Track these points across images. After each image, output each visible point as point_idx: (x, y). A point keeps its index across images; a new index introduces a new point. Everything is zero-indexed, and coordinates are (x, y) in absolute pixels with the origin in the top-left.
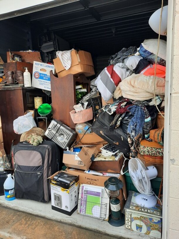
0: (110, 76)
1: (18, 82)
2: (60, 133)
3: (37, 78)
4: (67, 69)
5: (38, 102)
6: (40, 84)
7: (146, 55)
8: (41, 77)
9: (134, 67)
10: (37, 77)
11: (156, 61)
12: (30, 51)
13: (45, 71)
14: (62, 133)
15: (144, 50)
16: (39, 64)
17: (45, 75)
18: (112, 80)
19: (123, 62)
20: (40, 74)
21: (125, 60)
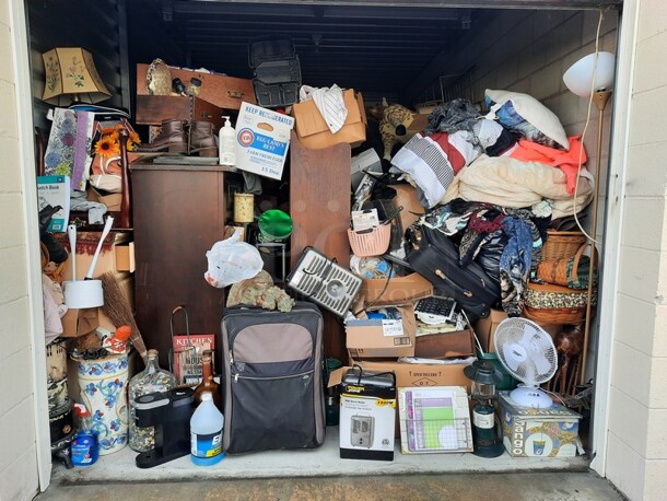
0: (445, 156)
1: (197, 150)
2: (332, 279)
3: (245, 145)
4: (334, 132)
5: (245, 206)
6: (252, 160)
7: (514, 121)
8: (257, 142)
9: (493, 142)
10: (246, 141)
11: (530, 135)
12: (203, 70)
13: (270, 128)
14: (336, 279)
15: (512, 112)
16: (256, 111)
17: (267, 138)
18: (449, 163)
19: (470, 130)
20: (256, 135)
21: (475, 128)
